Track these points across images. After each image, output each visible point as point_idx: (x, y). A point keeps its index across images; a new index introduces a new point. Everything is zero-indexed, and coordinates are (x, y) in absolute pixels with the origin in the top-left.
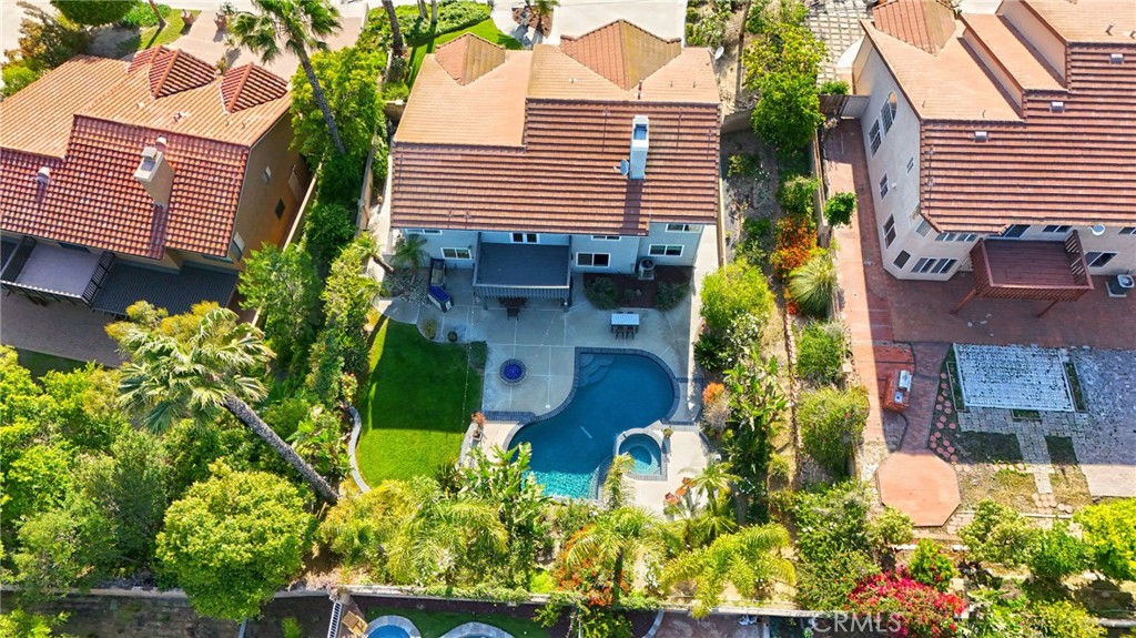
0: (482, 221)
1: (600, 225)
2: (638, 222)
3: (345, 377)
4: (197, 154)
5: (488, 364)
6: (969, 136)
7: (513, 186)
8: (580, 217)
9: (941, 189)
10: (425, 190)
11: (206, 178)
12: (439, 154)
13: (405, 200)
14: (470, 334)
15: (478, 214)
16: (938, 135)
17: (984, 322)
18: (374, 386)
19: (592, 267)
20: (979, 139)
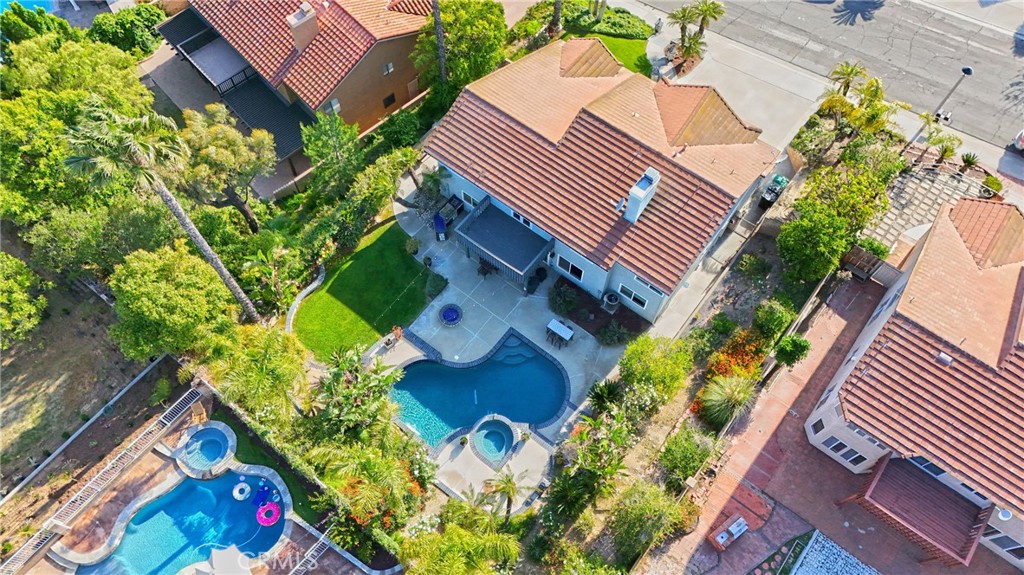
0: (490, 184)
1: (576, 240)
2: (607, 256)
3: (329, 242)
4: (342, 26)
5: (439, 297)
6: (932, 352)
7: (529, 171)
8: (564, 225)
9: (873, 383)
10: (464, 136)
11: (336, 46)
12: (491, 115)
13: (446, 136)
14: (443, 269)
15: (491, 177)
16: (902, 333)
17: (862, 532)
18: (350, 262)
19: (568, 274)
20: (940, 361)
